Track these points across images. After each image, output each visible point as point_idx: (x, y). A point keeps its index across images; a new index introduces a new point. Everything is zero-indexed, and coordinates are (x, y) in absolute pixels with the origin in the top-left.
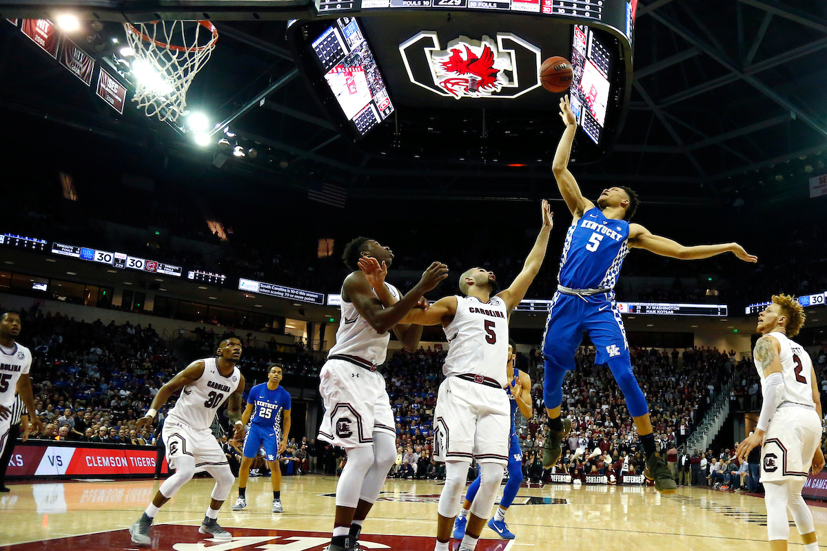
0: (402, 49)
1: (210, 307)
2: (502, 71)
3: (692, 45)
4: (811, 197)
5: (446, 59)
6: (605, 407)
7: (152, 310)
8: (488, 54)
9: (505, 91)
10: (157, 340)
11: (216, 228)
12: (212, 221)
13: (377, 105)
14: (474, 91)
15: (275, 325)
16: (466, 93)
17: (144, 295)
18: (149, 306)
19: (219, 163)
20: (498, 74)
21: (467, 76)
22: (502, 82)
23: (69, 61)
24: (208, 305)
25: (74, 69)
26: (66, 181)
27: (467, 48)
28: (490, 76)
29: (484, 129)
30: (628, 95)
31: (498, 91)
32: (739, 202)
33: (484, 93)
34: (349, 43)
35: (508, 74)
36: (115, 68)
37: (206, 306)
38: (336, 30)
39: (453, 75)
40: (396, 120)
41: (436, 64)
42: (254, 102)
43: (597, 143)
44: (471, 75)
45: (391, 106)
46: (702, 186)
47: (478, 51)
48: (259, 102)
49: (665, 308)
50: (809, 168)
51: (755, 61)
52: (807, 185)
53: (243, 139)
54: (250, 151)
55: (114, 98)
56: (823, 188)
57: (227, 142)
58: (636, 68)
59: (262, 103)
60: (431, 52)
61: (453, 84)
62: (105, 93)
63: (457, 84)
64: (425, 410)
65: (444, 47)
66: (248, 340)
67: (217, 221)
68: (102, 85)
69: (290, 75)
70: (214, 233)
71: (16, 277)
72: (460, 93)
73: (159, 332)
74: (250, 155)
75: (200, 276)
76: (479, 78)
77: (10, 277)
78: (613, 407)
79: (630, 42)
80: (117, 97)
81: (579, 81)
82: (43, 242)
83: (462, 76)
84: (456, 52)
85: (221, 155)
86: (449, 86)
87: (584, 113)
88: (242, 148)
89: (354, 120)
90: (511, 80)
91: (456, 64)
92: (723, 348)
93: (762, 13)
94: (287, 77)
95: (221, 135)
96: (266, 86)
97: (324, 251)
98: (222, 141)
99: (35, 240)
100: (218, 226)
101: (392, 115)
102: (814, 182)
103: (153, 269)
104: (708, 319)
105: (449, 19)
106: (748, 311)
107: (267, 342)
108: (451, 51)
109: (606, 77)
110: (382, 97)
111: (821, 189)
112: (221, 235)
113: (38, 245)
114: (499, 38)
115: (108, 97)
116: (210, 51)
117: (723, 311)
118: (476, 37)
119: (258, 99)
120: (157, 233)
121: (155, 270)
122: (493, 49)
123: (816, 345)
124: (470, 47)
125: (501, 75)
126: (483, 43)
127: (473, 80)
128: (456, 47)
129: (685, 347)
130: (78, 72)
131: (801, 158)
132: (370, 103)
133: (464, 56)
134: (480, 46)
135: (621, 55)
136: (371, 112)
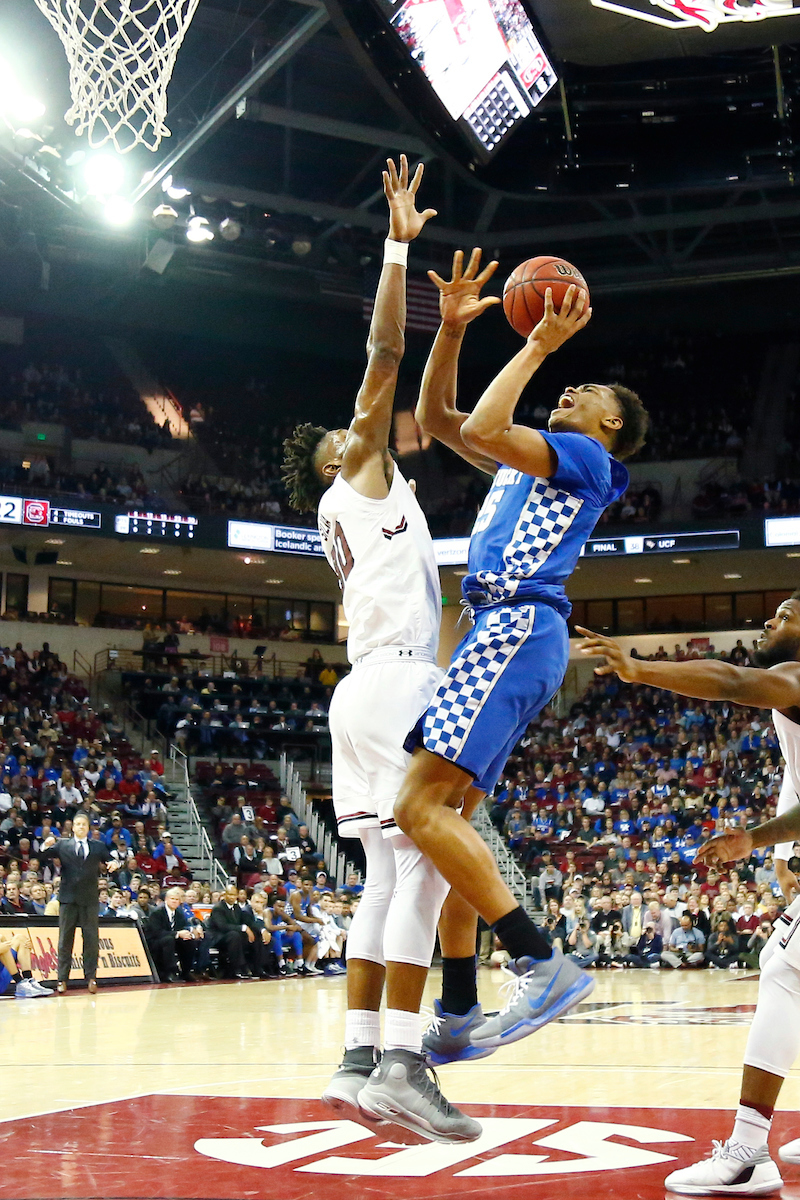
1: (170, 593)
7: (44, 609)
10: (63, 677)
11: (164, 412)
12: (153, 395)
13: (518, 74)
15: (315, 622)
16: (729, 11)
17: (26, 578)
18: (38, 602)
19: (160, 261)
24: (165, 590)
29: (780, 94)
37: (160, 593)
40: (564, 104)
42: (222, 111)
45: (549, 71)
48: (234, 107)
53: (207, 199)
54: (225, 224)
57: (173, 212)
59: (241, 110)
64: (683, 799)
66: (259, 663)
67: (167, 395)
69: (296, 36)
70: (162, 424)
72: (712, 14)
73: (65, 658)
74: (224, 235)
75: (142, 524)
85: (161, 243)
88: (205, 221)
89: (466, 117)
95: (158, 196)
96: (244, 69)
97: (410, 439)
98: (160, 210)
100: (169, 405)
101: (553, 94)
103: (39, 517)
107: (302, 664)
110: (531, 59)
112: (177, 426)
119: (230, 103)
120: (42, 437)
121: (45, 520)
132: (501, 70)
136: (504, 91)
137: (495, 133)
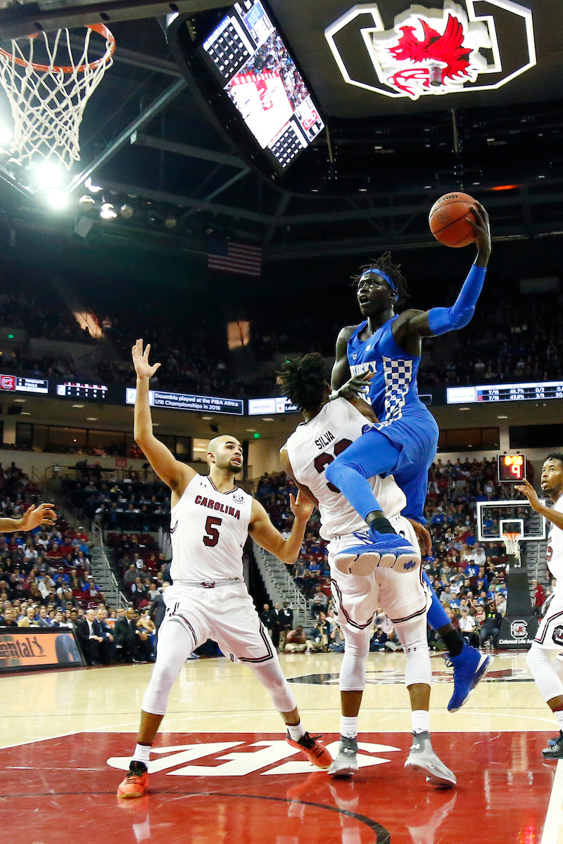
0: (329, 35)
1: (91, 432)
2: (476, 50)
5: (394, 42)
7: (14, 442)
8: (454, 26)
9: (483, 79)
10: (25, 483)
11: (87, 322)
12: (80, 311)
13: (301, 122)
14: (438, 84)
16: (426, 88)
17: (2, 423)
18: (10, 437)
19: (83, 230)
20: (471, 55)
21: (427, 63)
22: (477, 66)
24: (88, 430)
27: (424, 23)
28: (458, 60)
29: (456, 138)
31: (473, 80)
33: (453, 85)
34: (254, 37)
35: (486, 53)
37: (85, 431)
38: (233, 20)
39: (408, 63)
40: (328, 141)
41: (381, 52)
42: (122, 139)
44: (432, 61)
45: (320, 121)
48: (129, 138)
53: (112, 192)
54: (123, 208)
57: (91, 200)
59: (133, 139)
60: (371, 34)
61: (407, 78)
63: (412, 77)
65: (389, 25)
66: (146, 473)
67: (88, 312)
70: (85, 329)
72: (416, 90)
73: (26, 470)
74: (124, 214)
75: (73, 390)
76: (444, 65)
83: (419, 65)
84: (408, 30)
85: (84, 219)
86: (401, 81)
88: (111, 206)
89: (270, 147)
90: (490, 61)
91: (409, 49)
94: (164, 99)
95: (83, 190)
96: (136, 114)
97: (236, 339)
98: (84, 199)
100: (89, 318)
101: (322, 135)
103: (11, 386)
108: (400, 29)
110: (308, 111)
112: (95, 330)
118: (434, 4)
119: (127, 134)
120: (11, 336)
121: (14, 388)
122: (461, 19)
124: (428, 20)
125: (475, 55)
126: (446, 12)
127: (436, 69)
128: (407, 23)
132: (290, 120)
133: (420, 36)
134: (441, 17)
137: (288, 157)
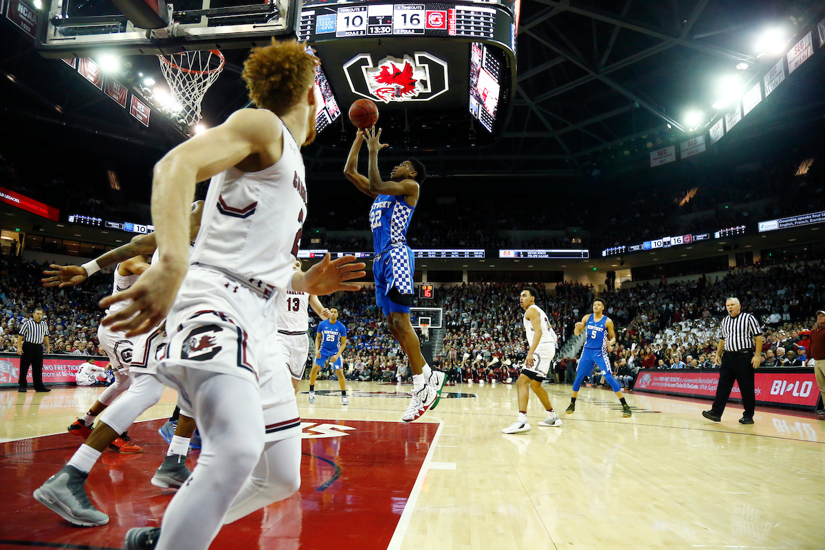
0: (345, 68)
2: (419, 81)
3: (558, 55)
4: (652, 166)
5: (378, 74)
6: (499, 327)
8: (408, 67)
9: (422, 95)
13: (329, 110)
14: (398, 96)
16: (393, 98)
20: (416, 83)
21: (393, 85)
22: (419, 89)
23: (111, 92)
25: (114, 96)
26: (112, 177)
27: (393, 65)
28: (410, 85)
29: (406, 124)
30: (513, 94)
31: (417, 95)
32: (596, 173)
33: (406, 98)
35: (424, 83)
36: (142, 94)
39: (384, 85)
40: (342, 121)
41: (371, 78)
43: (491, 131)
44: (396, 84)
45: (338, 110)
46: (567, 161)
47: (401, 67)
49: (542, 253)
50: (650, 145)
51: (607, 64)
52: (649, 157)
55: (142, 116)
56: (661, 159)
58: (519, 73)
60: (366, 69)
61: (383, 92)
62: (136, 112)
63: (386, 92)
65: (375, 65)
68: (133, 107)
71: (82, 245)
72: (388, 98)
76: (402, 87)
77: (78, 245)
78: (505, 327)
79: (515, 53)
80: (144, 115)
81: (476, 85)
82: (99, 220)
83: (389, 86)
84: (385, 68)
86: (380, 93)
87: (480, 109)
90: (426, 87)
91: (385, 77)
92: (585, 282)
93: (613, 26)
99: (94, 219)
101: (339, 118)
102: (653, 155)
104: (575, 261)
105: (380, 43)
106: (604, 254)
108: (381, 67)
109: (497, 81)
110: (332, 105)
111: (659, 160)
113: (96, 222)
114: (417, 56)
115: (138, 116)
116: (218, 74)
117: (585, 254)
118: (399, 56)
122: (412, 64)
123: (657, 278)
124: (395, 64)
125: (418, 83)
126: (405, 61)
127: (398, 88)
128: (385, 64)
129: (557, 282)
130: (117, 98)
131: (643, 137)
132: (323, 109)
133: (391, 71)
134: (402, 63)
135: (508, 64)
136: (325, 115)
137: (321, 128)
